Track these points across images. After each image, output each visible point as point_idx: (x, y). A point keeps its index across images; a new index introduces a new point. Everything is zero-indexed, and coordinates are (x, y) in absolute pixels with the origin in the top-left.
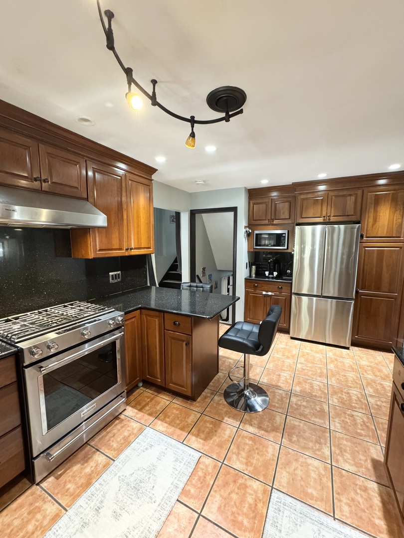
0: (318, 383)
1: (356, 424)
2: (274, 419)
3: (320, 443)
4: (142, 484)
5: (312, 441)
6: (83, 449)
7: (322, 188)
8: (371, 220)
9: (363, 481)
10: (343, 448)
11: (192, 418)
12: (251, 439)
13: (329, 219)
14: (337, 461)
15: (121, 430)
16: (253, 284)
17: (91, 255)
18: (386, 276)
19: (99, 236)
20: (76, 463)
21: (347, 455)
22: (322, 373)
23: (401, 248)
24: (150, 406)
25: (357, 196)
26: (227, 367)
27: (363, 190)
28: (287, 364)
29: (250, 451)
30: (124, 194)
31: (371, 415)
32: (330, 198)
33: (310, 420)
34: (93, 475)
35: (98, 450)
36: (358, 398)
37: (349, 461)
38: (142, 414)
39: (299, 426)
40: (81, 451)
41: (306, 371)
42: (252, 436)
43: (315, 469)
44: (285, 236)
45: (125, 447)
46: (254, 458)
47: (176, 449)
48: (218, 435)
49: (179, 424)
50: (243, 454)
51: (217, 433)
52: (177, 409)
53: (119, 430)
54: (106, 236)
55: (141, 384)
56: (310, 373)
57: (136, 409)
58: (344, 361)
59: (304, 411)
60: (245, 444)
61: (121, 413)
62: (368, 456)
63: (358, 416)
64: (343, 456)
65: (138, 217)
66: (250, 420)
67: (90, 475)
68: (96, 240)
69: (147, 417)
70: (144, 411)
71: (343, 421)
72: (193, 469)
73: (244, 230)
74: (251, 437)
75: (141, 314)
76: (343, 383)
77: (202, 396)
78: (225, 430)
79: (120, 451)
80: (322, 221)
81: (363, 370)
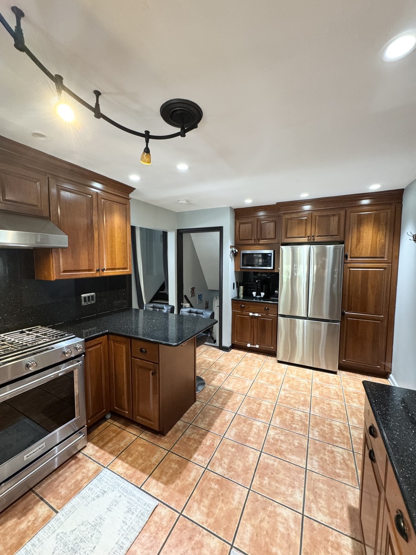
0: (300, 413)
1: (335, 462)
2: (247, 457)
3: (293, 487)
4: (82, 544)
5: (285, 485)
6: (26, 498)
7: (307, 207)
8: (355, 240)
9: (336, 536)
10: (318, 492)
11: (157, 456)
12: (218, 482)
13: (314, 239)
14: (310, 511)
15: (75, 473)
16: (239, 305)
17: (54, 277)
18: (371, 298)
19: (62, 257)
20: (12, 517)
21: (321, 501)
22: (305, 401)
23: (385, 268)
24: (113, 441)
25: (340, 216)
26: (206, 395)
27: (346, 211)
28: (270, 391)
29: (214, 498)
30: (95, 212)
31: (353, 451)
32: (314, 217)
33: (286, 458)
34: (28, 532)
35: (42, 499)
36: (340, 430)
37: (324, 509)
38: (103, 452)
39: (273, 465)
40: (22, 500)
41: (289, 399)
42: (219, 478)
43: (284, 521)
44: (271, 256)
45: (75, 494)
46: (217, 506)
47: (131, 497)
48: (182, 478)
49: (140, 465)
50: (206, 502)
51: (181, 476)
52: (143, 445)
53: (72, 473)
54: (72, 256)
55: (109, 416)
56: (293, 401)
57: (98, 446)
58: (330, 387)
59: (281, 446)
60: (211, 488)
61: (79, 451)
62: (345, 503)
63: (338, 452)
64: (317, 502)
65: (112, 236)
66: (221, 458)
67: (25, 532)
68: (59, 261)
69: (107, 455)
70: (106, 449)
71: (322, 458)
72: (145, 523)
73: (230, 250)
74: (218, 480)
75: (108, 339)
76: (326, 413)
77: (173, 429)
78: (191, 472)
79: (67, 499)
80: (307, 241)
81: (349, 397)
